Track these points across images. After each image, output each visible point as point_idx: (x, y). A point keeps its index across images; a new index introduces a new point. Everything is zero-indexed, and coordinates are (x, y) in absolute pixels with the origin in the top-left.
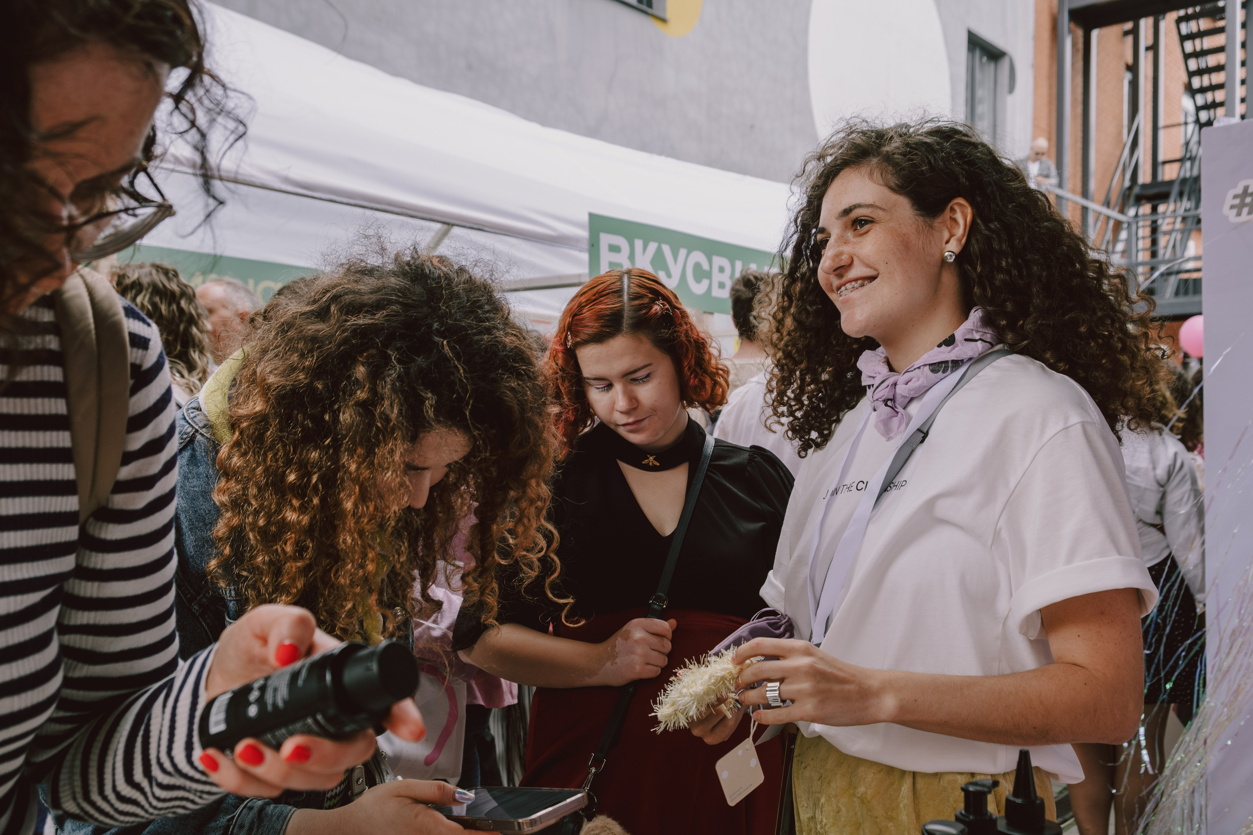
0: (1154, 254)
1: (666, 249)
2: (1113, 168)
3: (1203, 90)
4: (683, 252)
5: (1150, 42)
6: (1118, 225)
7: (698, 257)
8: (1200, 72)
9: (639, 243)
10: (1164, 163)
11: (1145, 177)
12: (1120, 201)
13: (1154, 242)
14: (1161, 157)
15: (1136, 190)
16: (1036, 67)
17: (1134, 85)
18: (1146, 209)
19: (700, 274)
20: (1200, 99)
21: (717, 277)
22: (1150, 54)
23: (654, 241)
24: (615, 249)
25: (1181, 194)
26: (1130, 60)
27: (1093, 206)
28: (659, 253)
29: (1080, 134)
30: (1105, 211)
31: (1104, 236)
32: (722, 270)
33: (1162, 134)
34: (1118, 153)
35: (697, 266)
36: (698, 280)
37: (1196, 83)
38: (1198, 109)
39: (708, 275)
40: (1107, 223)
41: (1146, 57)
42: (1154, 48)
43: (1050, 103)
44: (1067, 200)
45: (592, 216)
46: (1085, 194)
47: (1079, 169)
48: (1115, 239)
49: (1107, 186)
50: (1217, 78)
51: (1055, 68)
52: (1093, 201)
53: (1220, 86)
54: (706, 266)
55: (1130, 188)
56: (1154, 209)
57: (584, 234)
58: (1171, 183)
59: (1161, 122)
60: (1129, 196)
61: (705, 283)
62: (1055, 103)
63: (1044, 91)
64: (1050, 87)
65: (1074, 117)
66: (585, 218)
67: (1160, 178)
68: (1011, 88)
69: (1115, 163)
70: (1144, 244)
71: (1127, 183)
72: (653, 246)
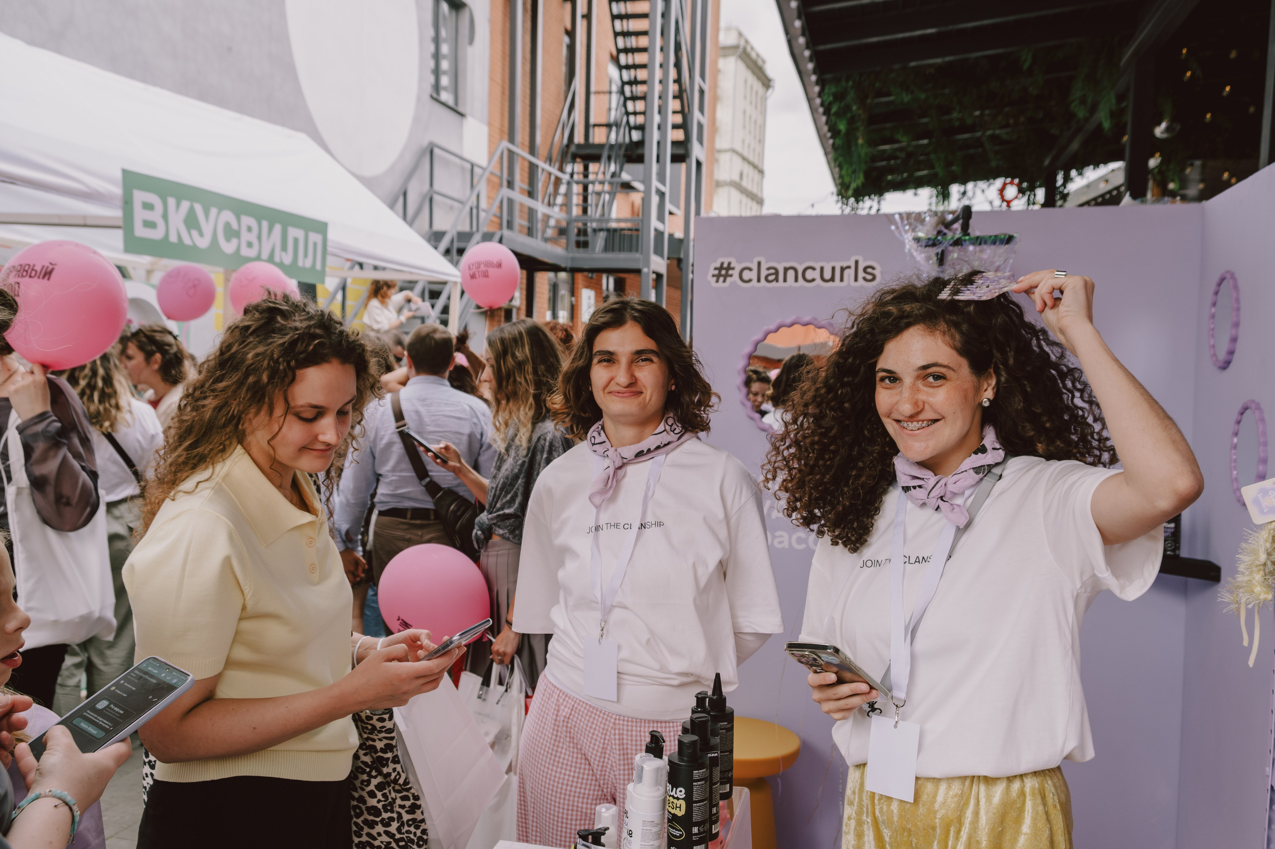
0: (585, 211)
1: (198, 208)
2: (555, 127)
3: (628, 67)
4: (214, 211)
5: (585, 11)
6: (558, 181)
7: (228, 216)
8: (626, 51)
9: (171, 201)
10: (595, 125)
11: (579, 138)
12: (559, 158)
13: (585, 199)
14: (592, 121)
15: (573, 149)
16: (491, 22)
17: (571, 48)
18: (579, 167)
19: (231, 233)
20: (626, 74)
21: (245, 236)
22: (585, 22)
23: (187, 199)
24: (148, 206)
25: (609, 158)
26: (569, 27)
27: (542, 164)
28: (191, 213)
29: (528, 91)
30: (547, 167)
31: (547, 188)
32: (249, 229)
33: (593, 98)
34: (558, 113)
35: (227, 226)
36: (228, 240)
37: (623, 59)
38: (624, 83)
39: (237, 234)
40: (550, 178)
41: (582, 25)
42: (588, 17)
43: (504, 58)
44: (518, 155)
45: (125, 172)
46: (532, 150)
47: (527, 123)
48: (556, 192)
49: (549, 143)
50: (640, 58)
51: (508, 25)
52: (538, 158)
53: (643, 66)
54: (235, 226)
55: (568, 146)
56: (586, 168)
57: (118, 191)
58: (601, 146)
59: (593, 88)
60: (567, 153)
61: (235, 241)
62: (507, 59)
63: (499, 46)
64: (504, 42)
65: (524, 75)
66: (119, 175)
67: (591, 140)
68: (471, 41)
69: (556, 122)
70: (576, 200)
71: (565, 141)
72: (185, 205)
